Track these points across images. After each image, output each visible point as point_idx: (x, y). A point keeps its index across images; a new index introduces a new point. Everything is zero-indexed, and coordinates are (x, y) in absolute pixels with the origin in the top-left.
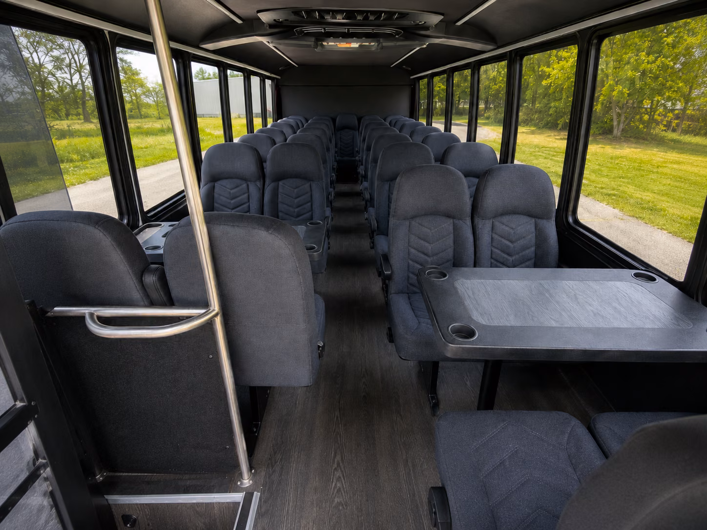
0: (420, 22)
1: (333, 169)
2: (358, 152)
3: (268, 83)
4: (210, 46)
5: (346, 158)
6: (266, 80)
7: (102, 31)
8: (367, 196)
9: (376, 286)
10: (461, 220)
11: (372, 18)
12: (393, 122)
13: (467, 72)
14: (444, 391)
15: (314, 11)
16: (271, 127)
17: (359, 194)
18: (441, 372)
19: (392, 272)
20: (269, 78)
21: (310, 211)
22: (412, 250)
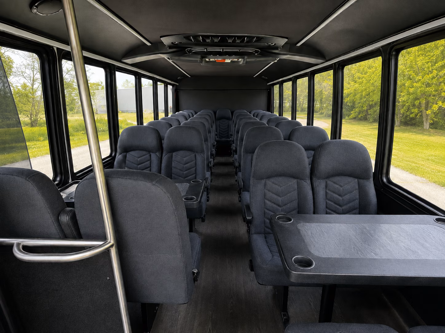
0: (272, 44)
1: (214, 146)
2: (232, 135)
3: (170, 87)
4: (129, 61)
5: (223, 139)
6: (168, 85)
7: (52, 47)
8: (237, 164)
9: (242, 229)
10: (303, 180)
11: (238, 41)
12: (256, 115)
13: (306, 79)
14: (293, 310)
15: (199, 36)
16: (171, 116)
17: (231, 164)
18: (290, 295)
19: (252, 218)
20: (170, 84)
21: (195, 174)
22: (267, 202)
